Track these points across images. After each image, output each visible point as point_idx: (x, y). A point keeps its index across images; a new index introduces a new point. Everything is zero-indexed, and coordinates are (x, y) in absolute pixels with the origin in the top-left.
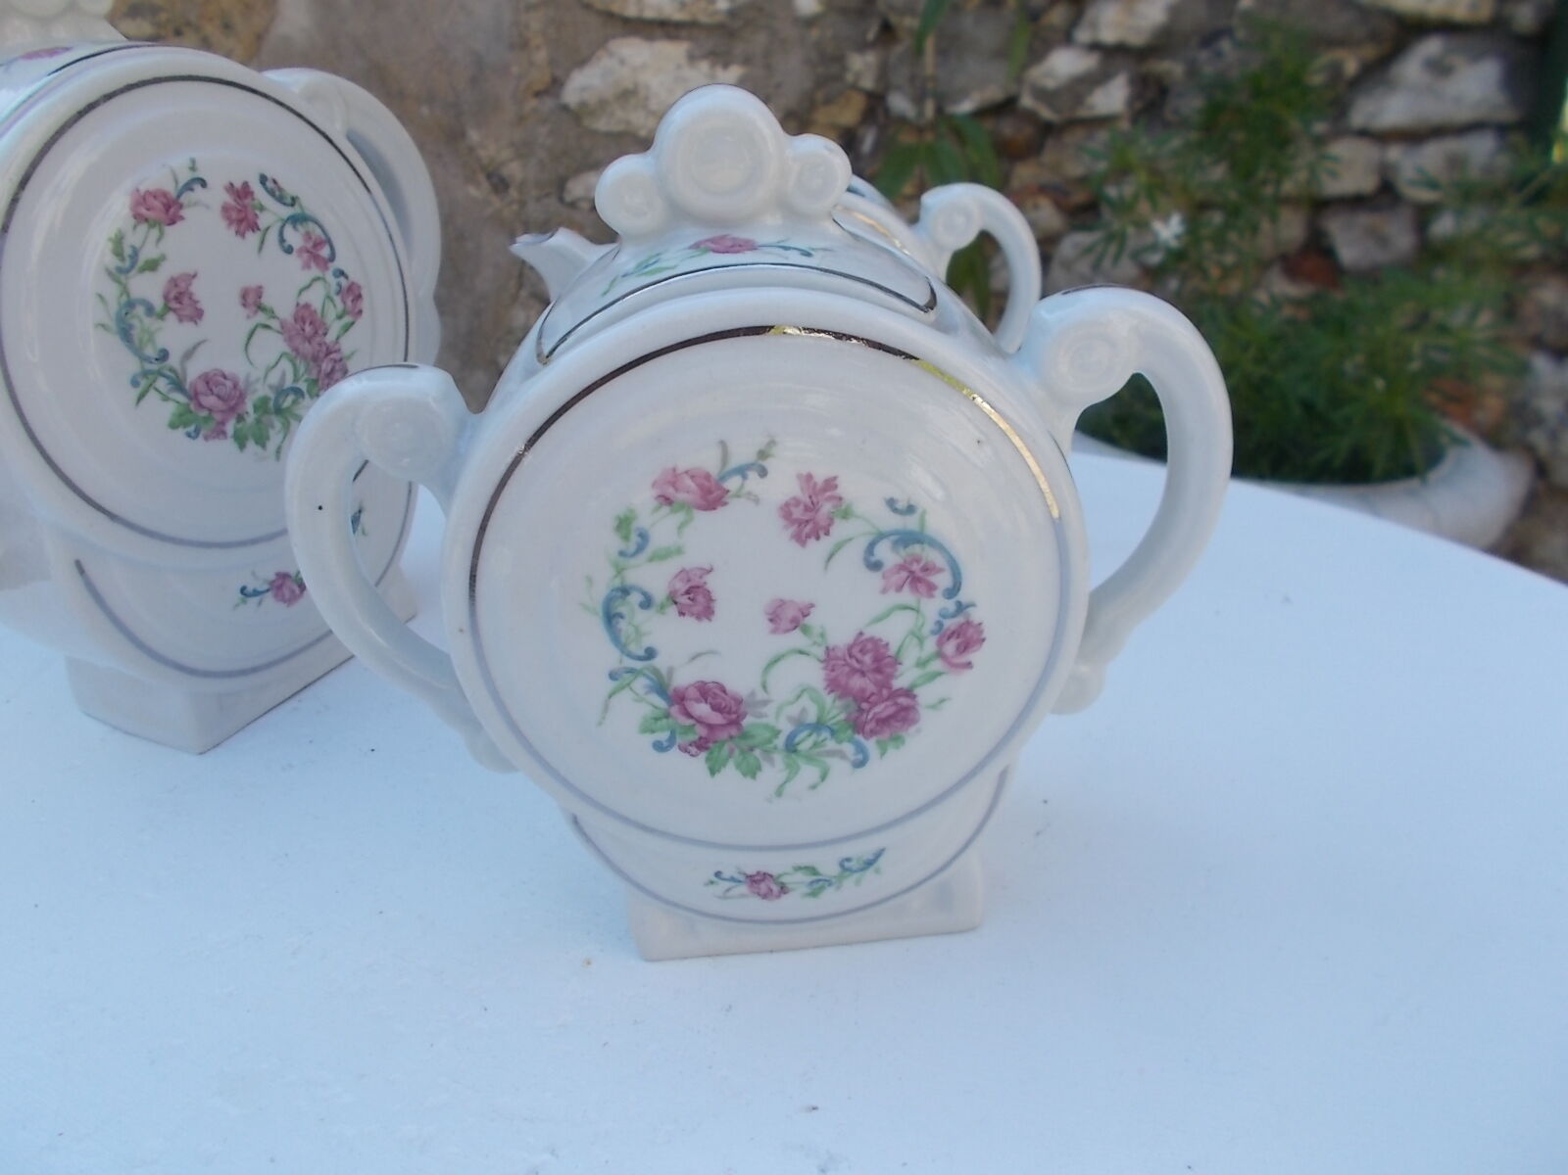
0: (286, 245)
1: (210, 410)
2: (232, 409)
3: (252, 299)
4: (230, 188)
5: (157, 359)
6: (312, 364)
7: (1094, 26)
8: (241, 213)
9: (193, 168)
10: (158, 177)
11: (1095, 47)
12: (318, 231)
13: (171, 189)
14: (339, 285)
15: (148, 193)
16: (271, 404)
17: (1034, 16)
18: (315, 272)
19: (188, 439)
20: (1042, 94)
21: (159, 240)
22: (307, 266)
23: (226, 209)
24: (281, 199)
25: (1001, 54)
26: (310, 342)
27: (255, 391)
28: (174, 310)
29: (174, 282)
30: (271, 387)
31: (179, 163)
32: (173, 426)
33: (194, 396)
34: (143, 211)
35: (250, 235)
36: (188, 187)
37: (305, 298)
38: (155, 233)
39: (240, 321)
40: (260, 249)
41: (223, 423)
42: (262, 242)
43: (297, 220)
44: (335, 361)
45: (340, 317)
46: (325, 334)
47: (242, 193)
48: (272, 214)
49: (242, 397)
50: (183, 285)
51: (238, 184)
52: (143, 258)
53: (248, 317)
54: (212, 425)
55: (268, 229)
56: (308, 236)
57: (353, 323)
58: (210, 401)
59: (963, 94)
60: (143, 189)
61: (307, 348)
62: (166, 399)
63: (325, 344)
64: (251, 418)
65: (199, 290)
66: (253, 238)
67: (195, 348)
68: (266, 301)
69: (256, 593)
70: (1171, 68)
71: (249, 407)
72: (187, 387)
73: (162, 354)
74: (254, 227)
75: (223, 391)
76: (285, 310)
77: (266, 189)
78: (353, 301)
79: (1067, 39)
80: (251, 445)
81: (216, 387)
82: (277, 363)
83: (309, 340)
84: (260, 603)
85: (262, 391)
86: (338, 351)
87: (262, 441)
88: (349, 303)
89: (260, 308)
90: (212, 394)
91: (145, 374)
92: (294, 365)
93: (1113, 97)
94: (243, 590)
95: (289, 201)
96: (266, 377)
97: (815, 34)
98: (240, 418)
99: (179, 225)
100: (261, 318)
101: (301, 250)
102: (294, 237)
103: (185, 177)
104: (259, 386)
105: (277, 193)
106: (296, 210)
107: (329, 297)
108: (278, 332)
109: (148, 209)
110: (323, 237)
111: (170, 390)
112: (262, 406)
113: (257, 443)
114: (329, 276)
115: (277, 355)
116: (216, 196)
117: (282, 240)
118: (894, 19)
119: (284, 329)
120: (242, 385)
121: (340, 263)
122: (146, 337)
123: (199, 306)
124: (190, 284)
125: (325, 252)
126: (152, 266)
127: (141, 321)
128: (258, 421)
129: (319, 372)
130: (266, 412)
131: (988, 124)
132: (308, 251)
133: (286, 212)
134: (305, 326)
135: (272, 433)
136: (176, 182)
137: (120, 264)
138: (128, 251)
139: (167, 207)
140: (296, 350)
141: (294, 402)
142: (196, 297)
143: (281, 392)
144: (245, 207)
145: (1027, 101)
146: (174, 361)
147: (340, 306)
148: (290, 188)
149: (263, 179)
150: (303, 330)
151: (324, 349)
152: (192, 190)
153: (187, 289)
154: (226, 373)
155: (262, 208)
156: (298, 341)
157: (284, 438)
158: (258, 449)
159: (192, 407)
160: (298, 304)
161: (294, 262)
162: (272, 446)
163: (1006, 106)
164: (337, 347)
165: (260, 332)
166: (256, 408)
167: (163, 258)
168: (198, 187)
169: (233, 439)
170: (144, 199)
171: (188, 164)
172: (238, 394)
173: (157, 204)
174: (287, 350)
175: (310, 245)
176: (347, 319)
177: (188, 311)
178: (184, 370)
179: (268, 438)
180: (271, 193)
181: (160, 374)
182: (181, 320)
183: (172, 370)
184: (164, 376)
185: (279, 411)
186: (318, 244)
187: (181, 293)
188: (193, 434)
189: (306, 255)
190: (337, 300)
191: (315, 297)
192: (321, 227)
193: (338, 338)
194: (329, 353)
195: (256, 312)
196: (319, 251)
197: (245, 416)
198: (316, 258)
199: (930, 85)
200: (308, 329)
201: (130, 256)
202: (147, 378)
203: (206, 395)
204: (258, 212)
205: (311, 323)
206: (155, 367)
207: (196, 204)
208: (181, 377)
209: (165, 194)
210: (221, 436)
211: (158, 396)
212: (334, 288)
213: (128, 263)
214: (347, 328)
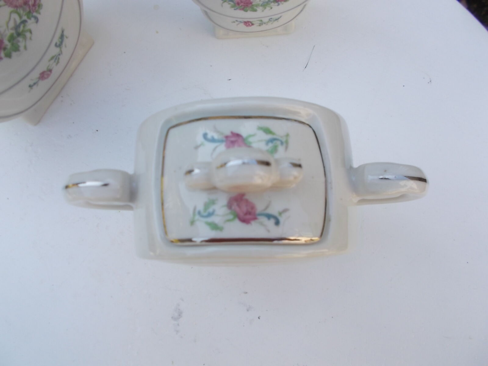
16: (15, 35)
30: (12, 29)
71: (6, 42)
85: (9, 33)
96: (8, 26)
98: (5, 49)
112: (12, 38)
128: (13, 44)
129: (29, 7)
140: (16, 7)
141: (24, 27)
143: (17, 27)
162: (22, 48)
166: (9, 41)
179: (19, 46)
185: (19, 35)
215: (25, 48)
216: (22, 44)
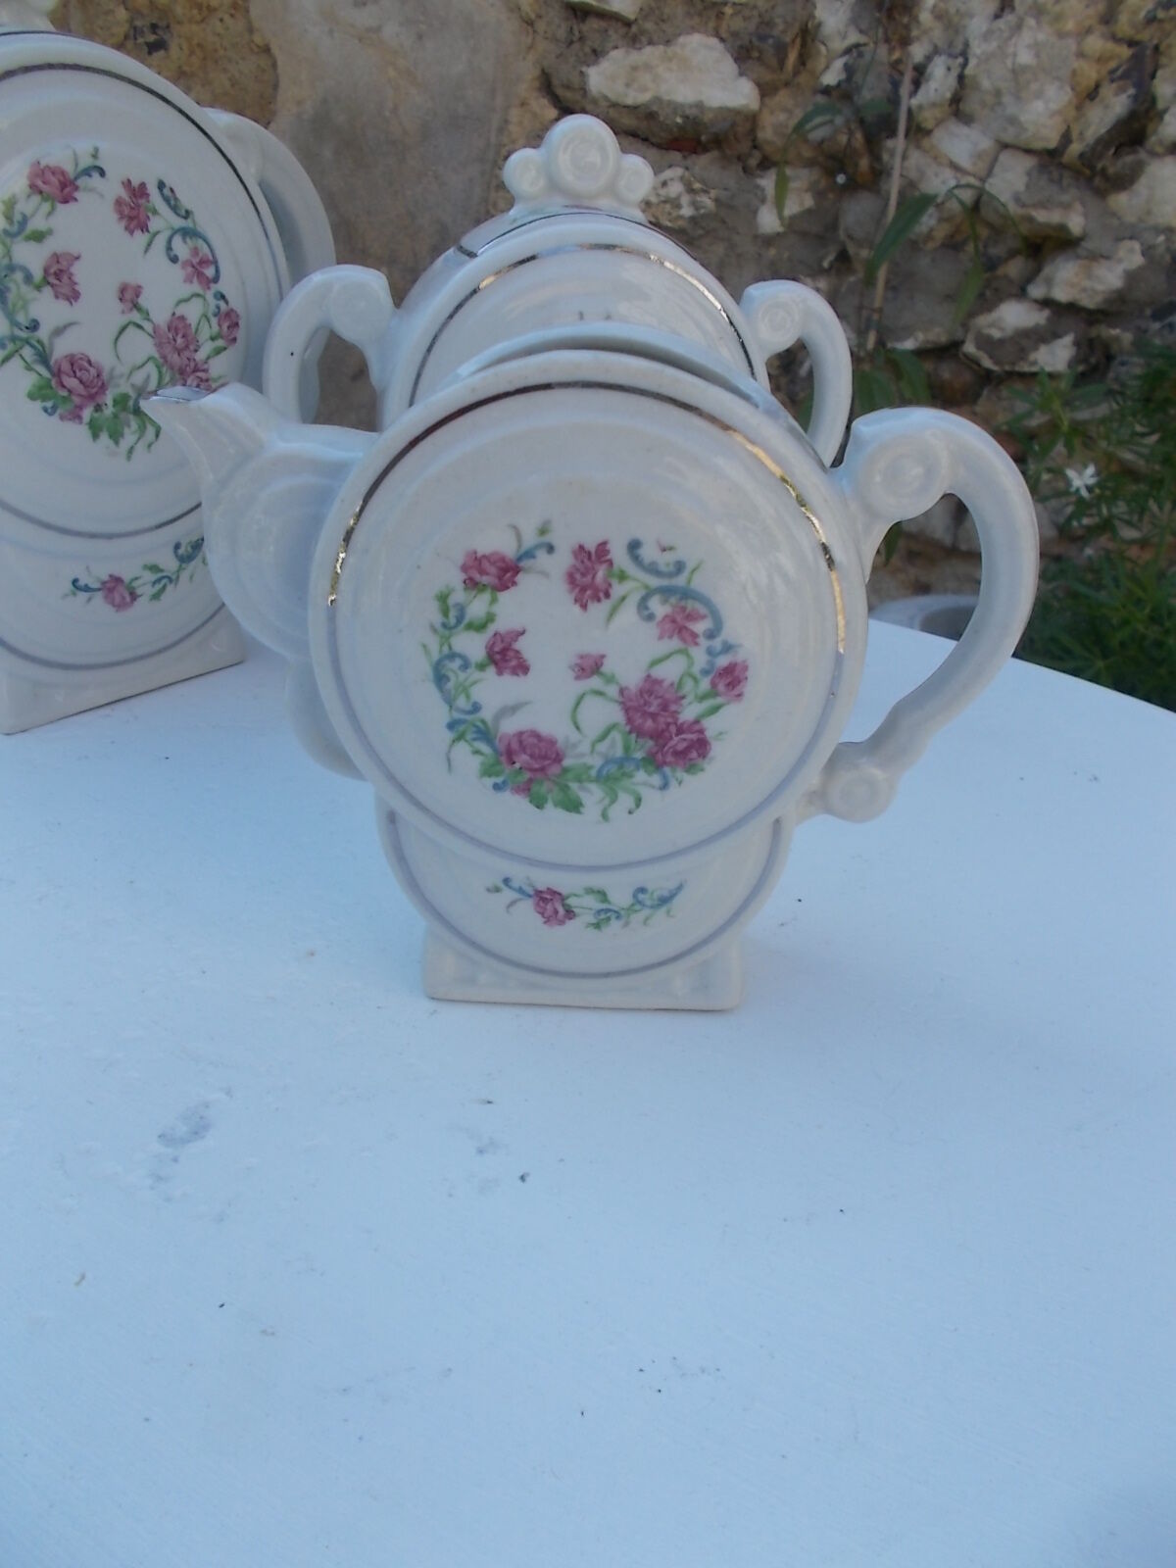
0: (172, 254)
1: (70, 391)
2: (92, 397)
3: (129, 296)
4: (127, 184)
5: (27, 328)
6: (178, 376)
7: (1049, 282)
8: (134, 210)
9: (95, 156)
10: (59, 156)
11: (1046, 303)
12: (205, 249)
13: (70, 169)
14: (218, 307)
15: (48, 167)
16: (131, 403)
17: (991, 265)
18: (196, 287)
19: (45, 414)
20: (986, 343)
21: (50, 214)
22: (188, 280)
23: (119, 203)
24: (175, 208)
25: (950, 297)
26: (179, 354)
27: (118, 386)
28: (52, 286)
29: (56, 258)
31: (84, 148)
32: (32, 396)
33: (57, 373)
34: (39, 183)
35: (138, 233)
36: (87, 172)
37: (181, 310)
38: (46, 207)
39: (115, 314)
40: (146, 251)
41: (80, 407)
42: (149, 244)
43: (188, 233)
44: (201, 380)
45: (213, 339)
46: (196, 351)
47: (139, 192)
48: (163, 220)
49: (103, 388)
50: (65, 263)
51: (135, 183)
52: (31, 226)
53: (123, 312)
54: (69, 406)
55: (158, 233)
56: (195, 251)
57: (225, 349)
58: (71, 382)
59: (908, 331)
60: (43, 163)
61: (175, 358)
62: (29, 368)
63: (194, 360)
64: (109, 411)
65: (79, 272)
66: (141, 238)
67: (65, 327)
68: (142, 301)
69: (87, 589)
70: (1121, 335)
71: (109, 398)
72: (52, 362)
73: (33, 324)
74: (144, 228)
75: (85, 376)
76: (161, 316)
77: (162, 195)
78: (229, 327)
79: (1021, 294)
80: (104, 438)
81: (81, 370)
82: (143, 365)
83: (179, 352)
84: (89, 599)
85: (124, 387)
86: (205, 371)
87: (116, 436)
88: (225, 326)
89: (136, 306)
90: (75, 376)
91: (14, 339)
92: (160, 372)
93: (1057, 356)
94: (75, 582)
95: (183, 213)
97: (772, 252)
98: (98, 408)
99: (71, 206)
100: (136, 317)
101: (188, 263)
102: (181, 248)
103: (86, 161)
104: (122, 381)
105: (172, 202)
106: (188, 223)
107: (205, 316)
108: (150, 335)
109: (44, 183)
110: (211, 258)
111: (35, 361)
112: (121, 401)
113: (111, 437)
114: (209, 296)
115: (145, 359)
116: (111, 188)
117: (169, 248)
118: (851, 250)
119: (155, 334)
120: (105, 376)
121: (222, 286)
122: (20, 303)
123: (77, 288)
124: (72, 265)
125: (210, 272)
126: (39, 237)
127: (18, 288)
128: (115, 416)
130: (125, 409)
131: (928, 366)
132: (193, 267)
133: (179, 223)
134: (176, 339)
135: (126, 431)
136: (77, 165)
137: (8, 227)
138: (17, 217)
139: (63, 185)
140: (164, 357)
142: (76, 279)
144: (139, 206)
145: (970, 348)
146: (43, 333)
147: (215, 329)
148: (186, 200)
149: (161, 185)
150: (175, 340)
151: (192, 364)
152: (90, 176)
153: (68, 269)
154: (93, 360)
155: (155, 212)
156: (168, 350)
157: (139, 439)
158: (111, 443)
159: (53, 383)
160: (174, 314)
161: (177, 273)
163: (948, 351)
164: (206, 366)
165: (131, 330)
166: (115, 402)
167: (50, 232)
168: (96, 175)
169: (87, 427)
170: (43, 171)
171: (91, 150)
172: (100, 384)
173: (54, 180)
174: (157, 355)
175: (195, 261)
176: (220, 343)
177: (65, 290)
178: (51, 344)
179: (122, 435)
180: (167, 200)
181: (27, 342)
182: (57, 297)
183: (39, 341)
184: (32, 346)
186: (204, 262)
187: (61, 271)
188: (49, 410)
189: (190, 269)
190: (214, 321)
191: (193, 312)
192: (209, 246)
193: (208, 358)
194: (196, 370)
195: (131, 310)
196: (203, 269)
197: (104, 407)
198: (200, 275)
199: (876, 317)
200: (180, 340)
201: (19, 222)
202: (15, 343)
203: (70, 376)
204: (150, 214)
205: (183, 336)
206: (24, 334)
207: (92, 190)
208: (47, 349)
209: (63, 173)
210: (77, 421)
211: (22, 363)
212: (212, 309)
213: (15, 229)
214: (218, 351)
215: (131, 451)
216: (129, 437)
